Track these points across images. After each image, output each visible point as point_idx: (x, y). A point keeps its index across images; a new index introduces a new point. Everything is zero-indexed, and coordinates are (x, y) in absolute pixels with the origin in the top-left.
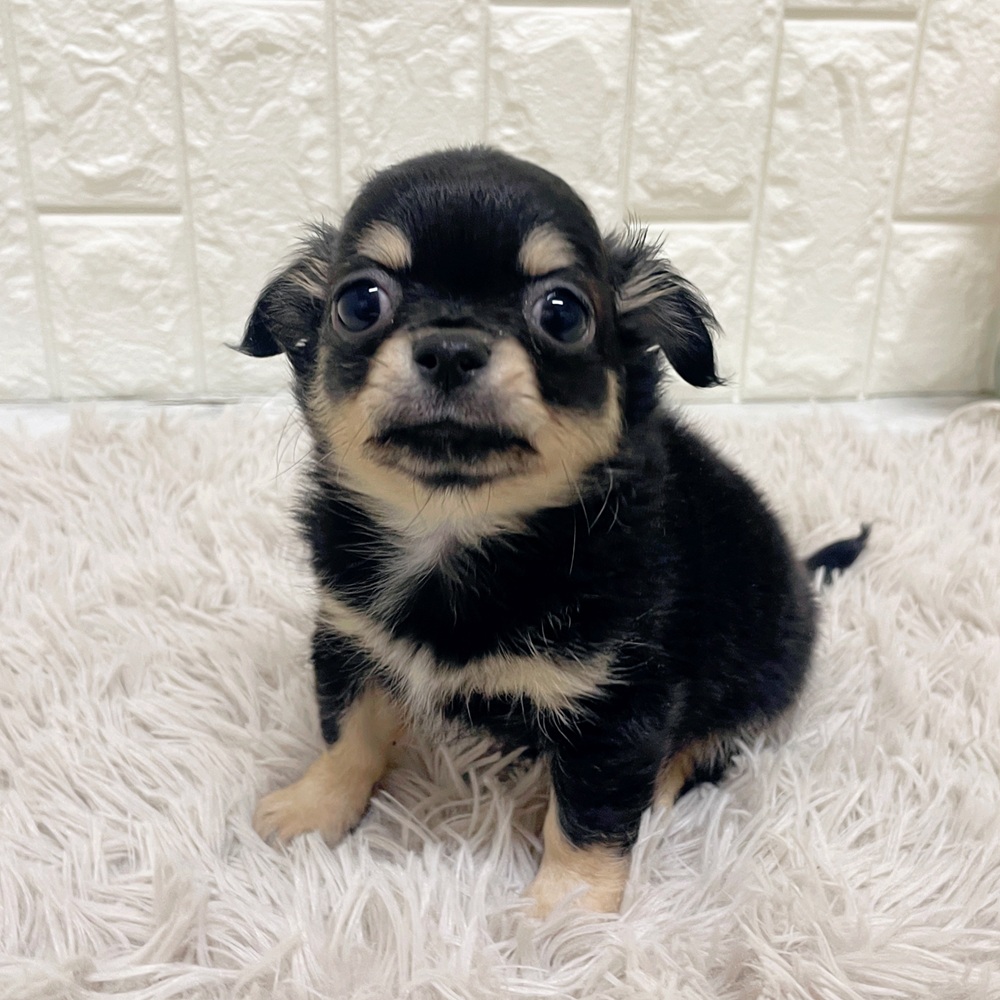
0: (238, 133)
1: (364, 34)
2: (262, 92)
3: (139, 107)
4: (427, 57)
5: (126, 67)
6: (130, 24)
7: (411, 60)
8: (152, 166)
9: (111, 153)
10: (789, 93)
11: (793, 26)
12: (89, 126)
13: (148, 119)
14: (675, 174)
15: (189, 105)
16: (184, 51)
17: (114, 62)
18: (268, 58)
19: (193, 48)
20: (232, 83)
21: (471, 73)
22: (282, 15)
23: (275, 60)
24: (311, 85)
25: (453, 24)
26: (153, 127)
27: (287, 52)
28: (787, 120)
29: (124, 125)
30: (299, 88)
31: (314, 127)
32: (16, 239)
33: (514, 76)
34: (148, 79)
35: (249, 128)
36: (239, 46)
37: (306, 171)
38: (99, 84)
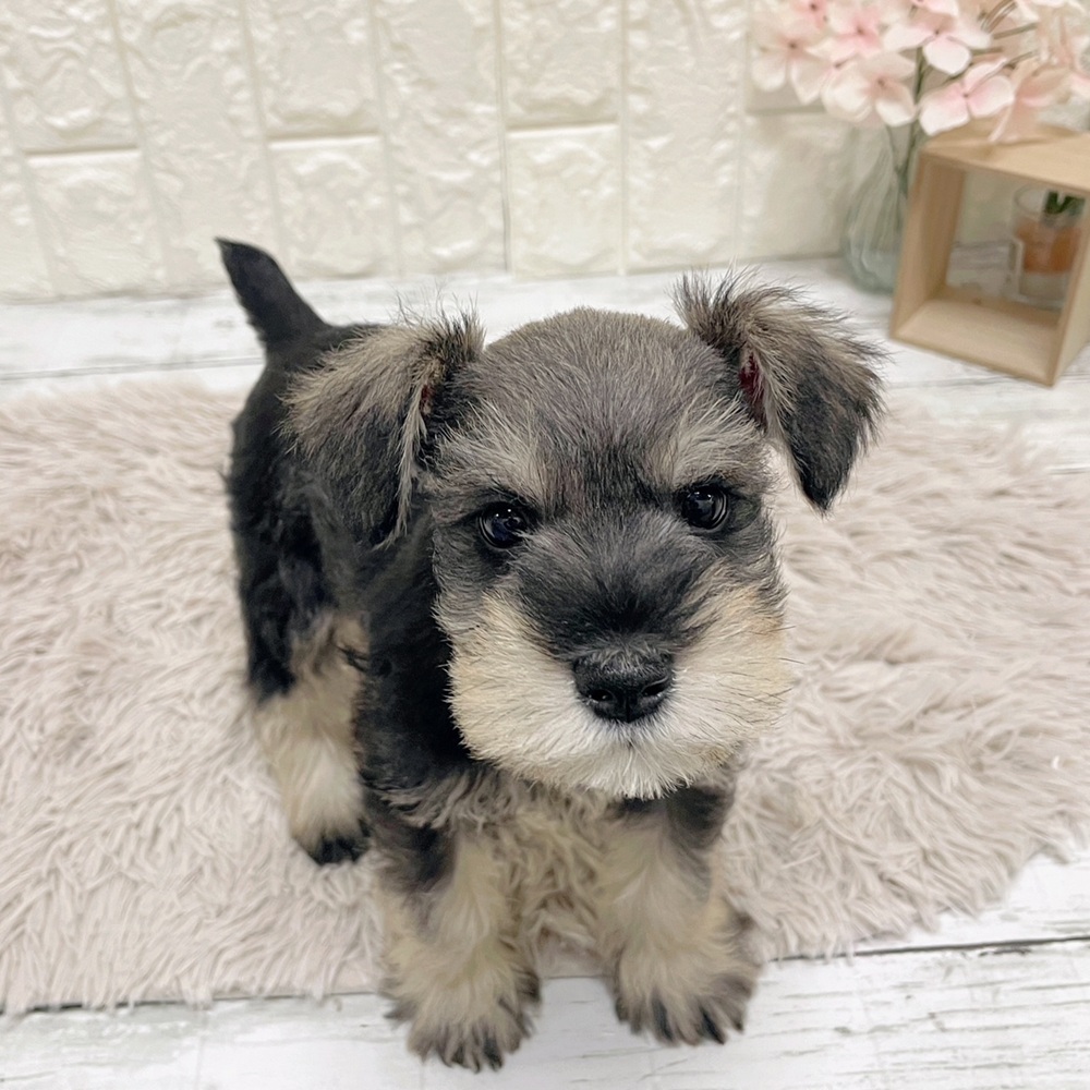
14: (544, 91)
28: (638, 40)
31: (236, 74)
32: (11, 179)
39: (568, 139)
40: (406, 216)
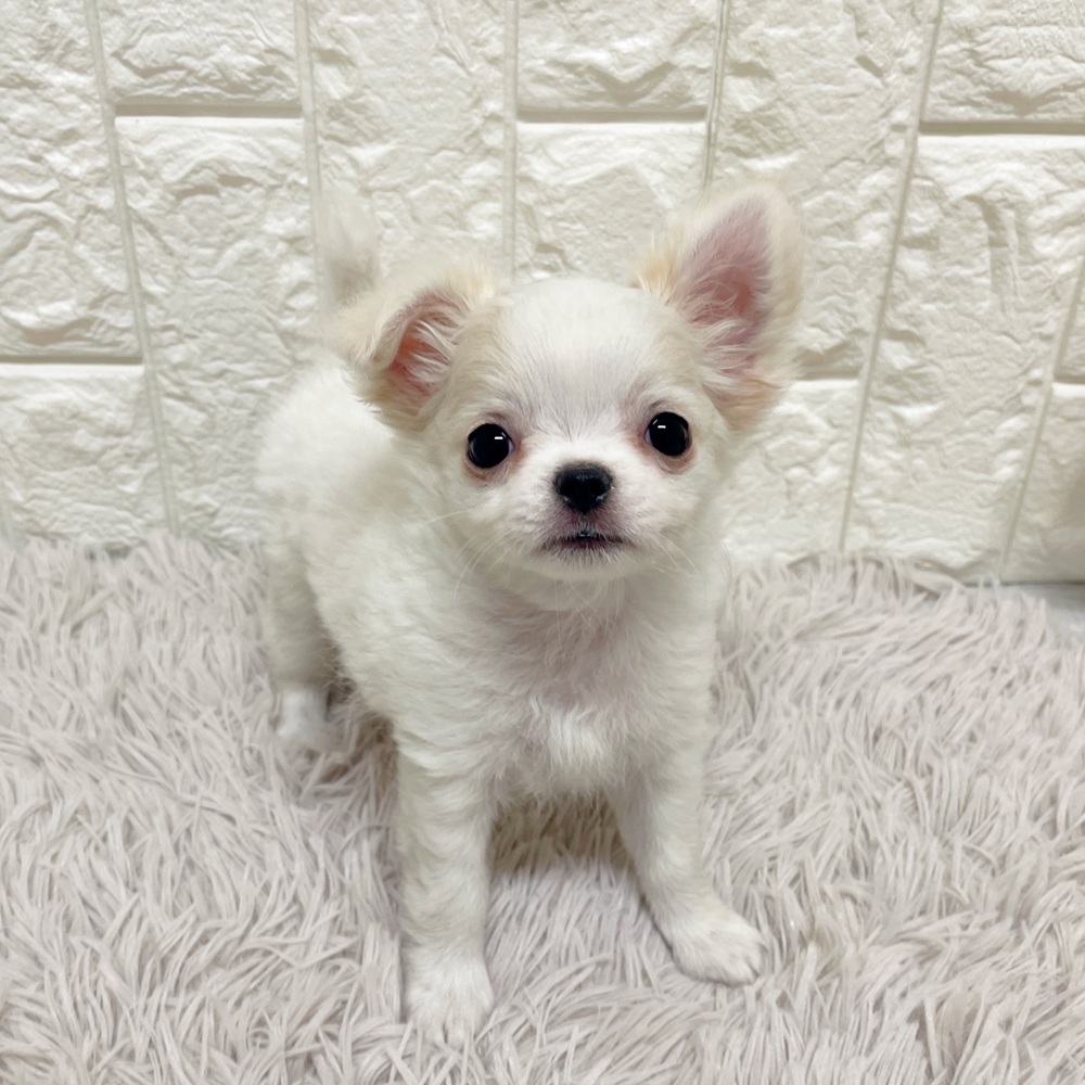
0: (202, 277)
1: (354, 163)
2: (230, 230)
3: (81, 249)
4: (435, 190)
5: (61, 203)
6: (61, 152)
7: (414, 193)
8: (101, 314)
9: (52, 299)
10: (918, 230)
11: (929, 144)
12: (24, 270)
13: (92, 262)
15: (141, 245)
16: (132, 182)
17: (45, 198)
18: (233, 191)
19: (142, 180)
20: (191, 221)
21: (492, 207)
22: (249, 140)
23: (242, 193)
24: (290, 221)
25: (467, 150)
26: (99, 270)
27: (257, 184)
29: (65, 269)
30: (276, 226)
33: (549, 213)
34: (90, 216)
35: (215, 272)
36: (195, 179)
37: (288, 322)
38: (31, 222)
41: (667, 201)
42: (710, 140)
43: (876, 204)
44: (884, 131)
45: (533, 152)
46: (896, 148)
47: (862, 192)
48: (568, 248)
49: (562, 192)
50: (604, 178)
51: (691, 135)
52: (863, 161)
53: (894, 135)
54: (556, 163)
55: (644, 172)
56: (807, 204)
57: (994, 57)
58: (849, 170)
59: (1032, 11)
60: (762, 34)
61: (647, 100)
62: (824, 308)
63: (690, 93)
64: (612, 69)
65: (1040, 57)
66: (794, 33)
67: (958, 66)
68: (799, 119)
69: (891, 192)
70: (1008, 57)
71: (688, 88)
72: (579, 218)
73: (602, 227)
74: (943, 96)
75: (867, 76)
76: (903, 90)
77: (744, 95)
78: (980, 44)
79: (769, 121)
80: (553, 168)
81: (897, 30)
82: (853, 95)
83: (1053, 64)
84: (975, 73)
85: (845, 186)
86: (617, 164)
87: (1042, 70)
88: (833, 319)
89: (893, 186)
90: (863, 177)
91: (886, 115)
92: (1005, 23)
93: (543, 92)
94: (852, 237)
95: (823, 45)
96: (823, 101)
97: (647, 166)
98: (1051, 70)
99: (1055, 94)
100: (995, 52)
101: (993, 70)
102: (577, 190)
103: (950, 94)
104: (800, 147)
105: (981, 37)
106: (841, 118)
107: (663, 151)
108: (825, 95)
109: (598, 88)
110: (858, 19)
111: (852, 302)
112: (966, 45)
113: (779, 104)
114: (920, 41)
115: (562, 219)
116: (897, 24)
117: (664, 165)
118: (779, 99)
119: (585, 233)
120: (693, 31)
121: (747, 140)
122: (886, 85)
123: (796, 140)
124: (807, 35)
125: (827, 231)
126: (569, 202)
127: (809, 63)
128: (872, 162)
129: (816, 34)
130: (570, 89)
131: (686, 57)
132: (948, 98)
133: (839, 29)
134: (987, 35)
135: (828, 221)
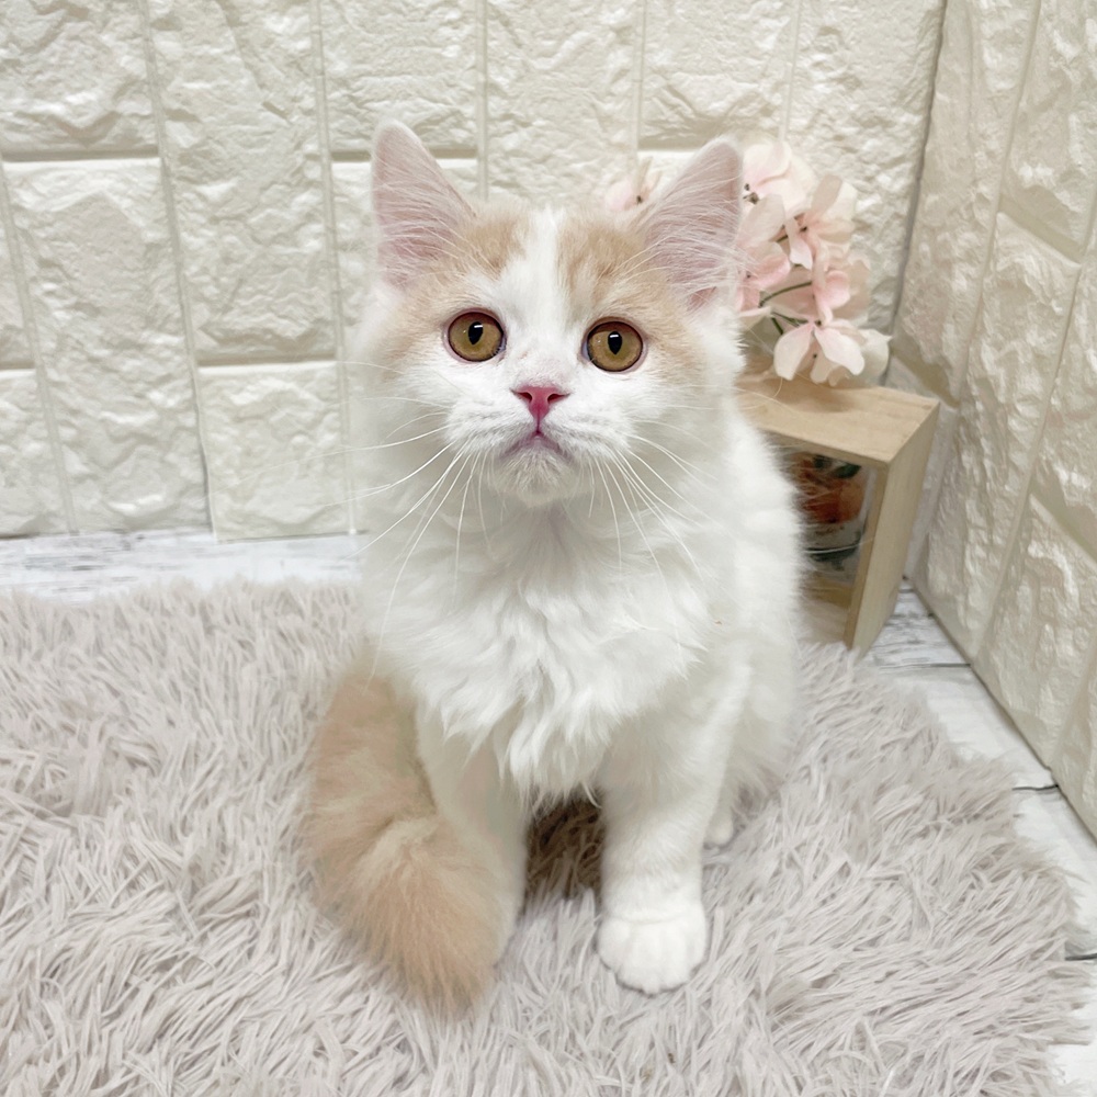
39: (273, 378)
40: (75, 464)
41: (141, 222)
42: (165, 172)
43: (309, 217)
44: (300, 160)
45: (20, 186)
46: (314, 172)
47: (295, 208)
48: (65, 263)
49: (50, 218)
50: (82, 205)
51: (149, 168)
52: (288, 184)
53: (309, 163)
54: (39, 194)
55: (115, 199)
56: (253, 220)
57: (368, 101)
58: (281, 192)
59: (389, 64)
60: (183, 88)
61: (105, 141)
62: (289, 302)
63: (139, 135)
64: (68, 118)
65: (405, 99)
66: (208, 86)
67: (343, 108)
68: (228, 153)
69: (320, 207)
70: (380, 100)
71: (137, 131)
72: (69, 237)
73: (89, 244)
74: (339, 131)
75: (275, 118)
76: (307, 128)
77: (181, 136)
78: (355, 91)
79: (206, 155)
80: (38, 198)
81: (289, 81)
82: (267, 133)
83: (416, 105)
84: (358, 113)
85: (280, 204)
86: (89, 193)
87: (407, 109)
88: (298, 312)
89: (320, 204)
90: (293, 197)
91: (298, 146)
92: (369, 74)
93: (17, 138)
94: (296, 244)
95: (234, 95)
96: (245, 137)
97: (116, 193)
98: (415, 108)
99: (423, 127)
100: (368, 97)
101: (370, 110)
102: (60, 215)
103: (344, 130)
104: (237, 174)
105: (355, 85)
106: (262, 151)
107: (127, 181)
108: (245, 133)
109: (64, 134)
110: (257, 74)
111: (310, 297)
112: (344, 91)
113: (210, 141)
114: (312, 89)
115: (55, 239)
116: (288, 77)
117: (130, 192)
118: (209, 138)
119: (77, 250)
120: (128, 86)
121: (194, 170)
122: (291, 124)
123: (231, 170)
124: (218, 87)
125: (274, 240)
126: (57, 225)
127: (226, 109)
128: (298, 185)
129: (225, 86)
130: (38, 135)
131: (127, 106)
132: (345, 133)
133: (244, 82)
134: (359, 84)
135: (275, 233)
